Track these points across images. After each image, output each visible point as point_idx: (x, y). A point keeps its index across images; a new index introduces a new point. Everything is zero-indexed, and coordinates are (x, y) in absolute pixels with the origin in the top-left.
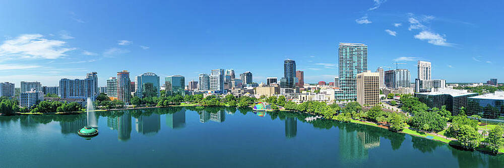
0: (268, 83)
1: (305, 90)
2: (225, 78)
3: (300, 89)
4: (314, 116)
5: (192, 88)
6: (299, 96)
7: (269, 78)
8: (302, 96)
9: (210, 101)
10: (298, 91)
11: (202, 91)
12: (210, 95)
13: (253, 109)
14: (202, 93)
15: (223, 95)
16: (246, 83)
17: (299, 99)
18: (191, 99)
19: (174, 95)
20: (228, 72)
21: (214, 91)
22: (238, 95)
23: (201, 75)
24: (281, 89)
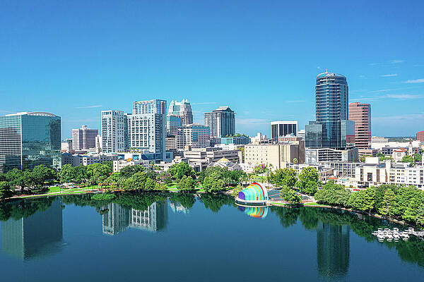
0: (274, 135)
1: (375, 153)
2: (168, 123)
3: (360, 151)
4: (402, 228)
5: (81, 147)
6: (358, 170)
7: (278, 123)
8: (367, 170)
9: (131, 179)
10: (354, 158)
11: (110, 154)
12: (131, 164)
13: (237, 199)
14: (109, 161)
15: (162, 163)
16: (219, 136)
17: (358, 178)
18: (79, 175)
19: (29, 165)
20: (175, 108)
21: (140, 155)
22: (200, 164)
23: (107, 113)
24: (308, 151)
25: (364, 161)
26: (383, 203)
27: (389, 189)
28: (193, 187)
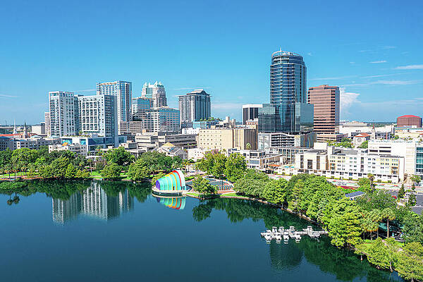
0: (245, 118)
6: (298, 157)
7: (248, 106)
13: (154, 188)
15: (110, 148)
16: (192, 119)
20: (148, 90)
21: (86, 138)
22: (146, 149)
23: (55, 94)
24: (261, 136)
25: (312, 147)
26: (292, 195)
27: (300, 180)
28: (119, 175)
